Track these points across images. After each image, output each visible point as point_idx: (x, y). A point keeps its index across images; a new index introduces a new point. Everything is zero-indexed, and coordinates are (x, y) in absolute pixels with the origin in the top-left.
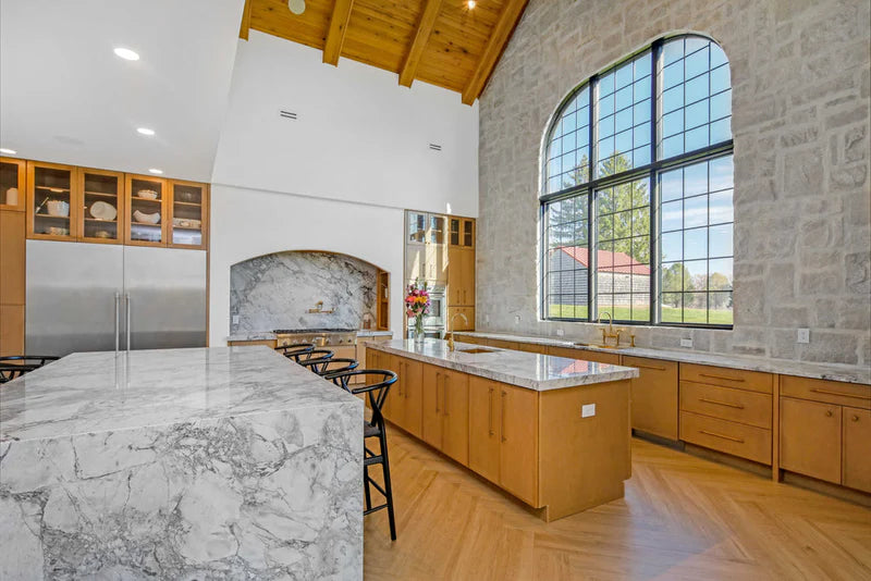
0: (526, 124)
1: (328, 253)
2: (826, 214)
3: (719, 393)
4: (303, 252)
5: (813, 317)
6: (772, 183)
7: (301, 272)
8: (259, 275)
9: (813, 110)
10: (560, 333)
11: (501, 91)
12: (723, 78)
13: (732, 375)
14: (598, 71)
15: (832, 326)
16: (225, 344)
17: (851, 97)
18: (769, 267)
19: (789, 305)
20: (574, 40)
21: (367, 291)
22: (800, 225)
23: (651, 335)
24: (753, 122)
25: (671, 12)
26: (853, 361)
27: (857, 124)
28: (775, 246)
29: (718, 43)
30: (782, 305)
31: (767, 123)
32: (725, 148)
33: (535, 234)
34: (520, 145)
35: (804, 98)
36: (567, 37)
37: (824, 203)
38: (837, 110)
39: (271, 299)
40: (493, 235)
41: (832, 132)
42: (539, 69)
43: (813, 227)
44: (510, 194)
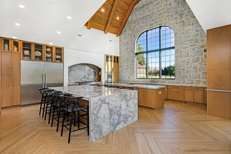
0: (132, 37)
1: (87, 64)
2: (190, 61)
3: (174, 90)
4: (81, 64)
5: (188, 77)
6: (181, 55)
7: (81, 68)
8: (72, 69)
9: (188, 43)
10: (141, 81)
11: (125, 29)
12: (173, 35)
13: (177, 87)
14: (148, 30)
15: (191, 78)
16: (67, 86)
17: (193, 42)
18: (181, 69)
19: (184, 75)
20: (143, 22)
21: (95, 73)
22: (186, 62)
23: (160, 81)
24: (178, 44)
25: (164, 22)
26: (194, 84)
27: (194, 47)
28: (182, 65)
29: (172, 29)
30: (183, 75)
31: (180, 45)
32: (174, 48)
33: (134, 61)
34: (130, 41)
35: (186, 41)
36: (142, 21)
37: (189, 59)
38: (191, 44)
39: (74, 75)
40: (123, 61)
41: (191, 47)
42: (135, 27)
43: (188, 62)
44: (128, 52)
